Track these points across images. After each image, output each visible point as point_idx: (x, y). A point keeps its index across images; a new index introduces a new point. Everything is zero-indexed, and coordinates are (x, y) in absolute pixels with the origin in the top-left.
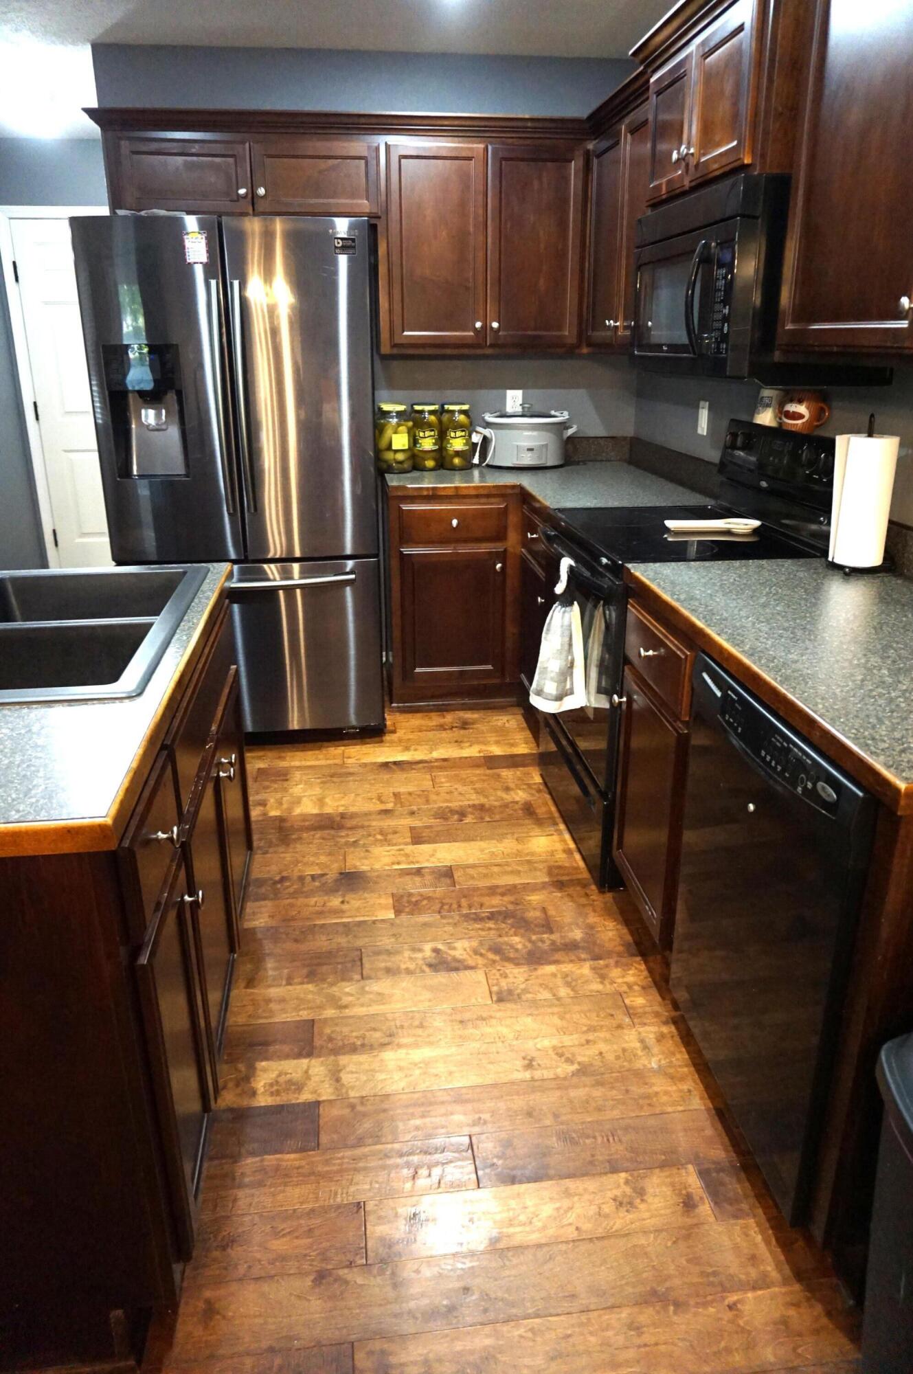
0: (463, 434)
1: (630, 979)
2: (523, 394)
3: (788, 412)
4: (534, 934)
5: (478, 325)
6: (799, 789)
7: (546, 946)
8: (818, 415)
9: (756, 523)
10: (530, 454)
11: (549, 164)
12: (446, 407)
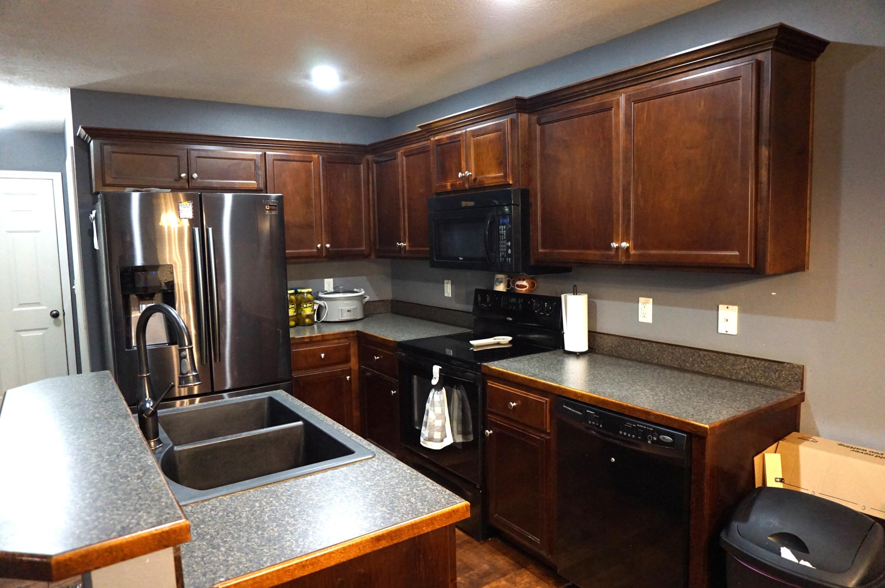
0: (311, 305)
1: (527, 580)
2: (333, 280)
3: (518, 285)
4: (466, 573)
5: (319, 246)
6: (649, 442)
7: (475, 578)
8: (532, 285)
9: (510, 338)
10: (349, 313)
11: (350, 166)
12: (299, 290)
